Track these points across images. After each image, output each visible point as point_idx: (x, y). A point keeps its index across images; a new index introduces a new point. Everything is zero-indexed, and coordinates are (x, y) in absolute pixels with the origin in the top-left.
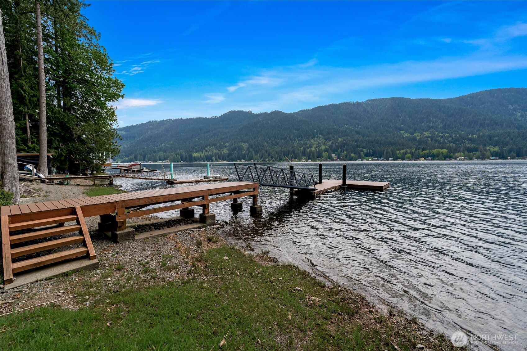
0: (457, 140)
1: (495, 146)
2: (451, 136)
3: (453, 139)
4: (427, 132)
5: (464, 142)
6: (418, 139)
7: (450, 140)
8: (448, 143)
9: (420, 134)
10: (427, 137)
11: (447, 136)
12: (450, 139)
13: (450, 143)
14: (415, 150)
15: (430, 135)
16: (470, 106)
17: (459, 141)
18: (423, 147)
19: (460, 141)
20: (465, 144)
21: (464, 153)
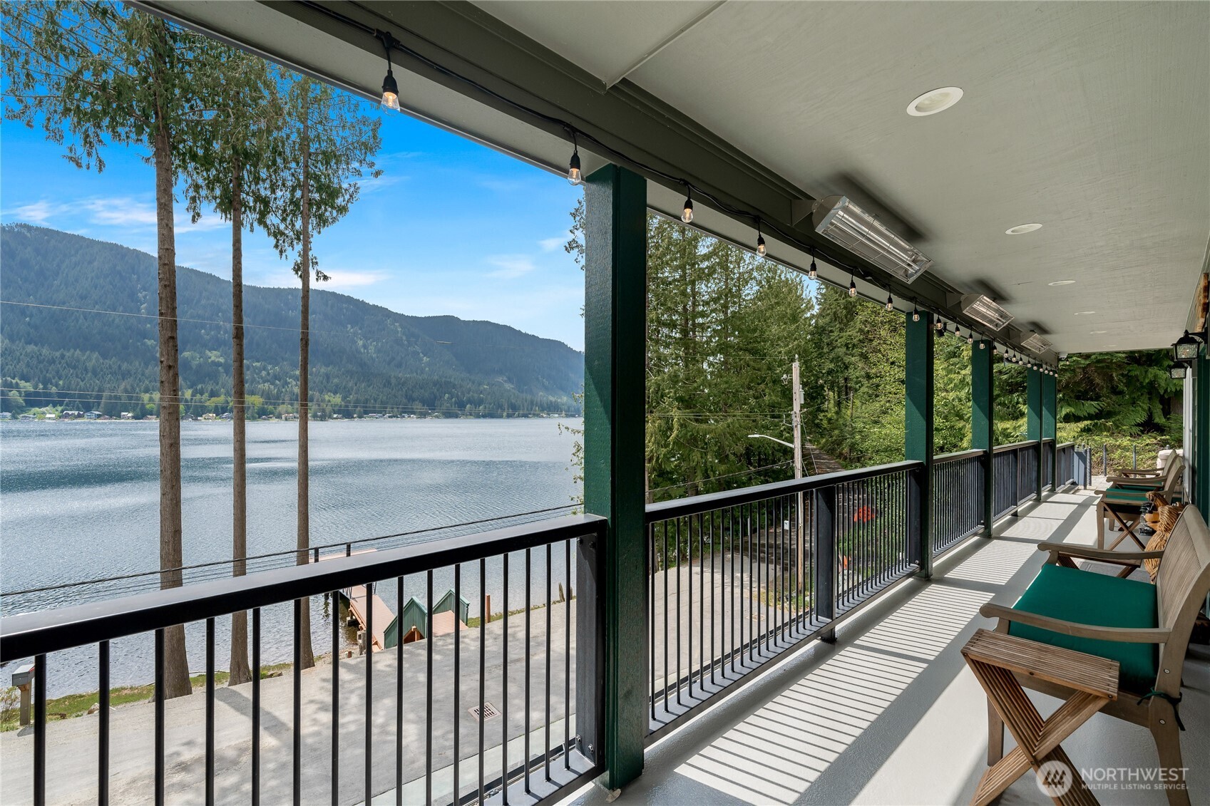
0: (276, 377)
1: (335, 393)
2: (264, 369)
3: (268, 374)
4: (215, 352)
5: (289, 383)
6: (194, 367)
7: (264, 375)
8: (261, 381)
9: (198, 356)
10: (219, 364)
11: (256, 367)
12: (264, 373)
13: (264, 382)
14: (193, 395)
15: (222, 360)
16: (292, 311)
17: (279, 381)
18: (212, 390)
19: (282, 381)
20: (290, 386)
21: (292, 405)
